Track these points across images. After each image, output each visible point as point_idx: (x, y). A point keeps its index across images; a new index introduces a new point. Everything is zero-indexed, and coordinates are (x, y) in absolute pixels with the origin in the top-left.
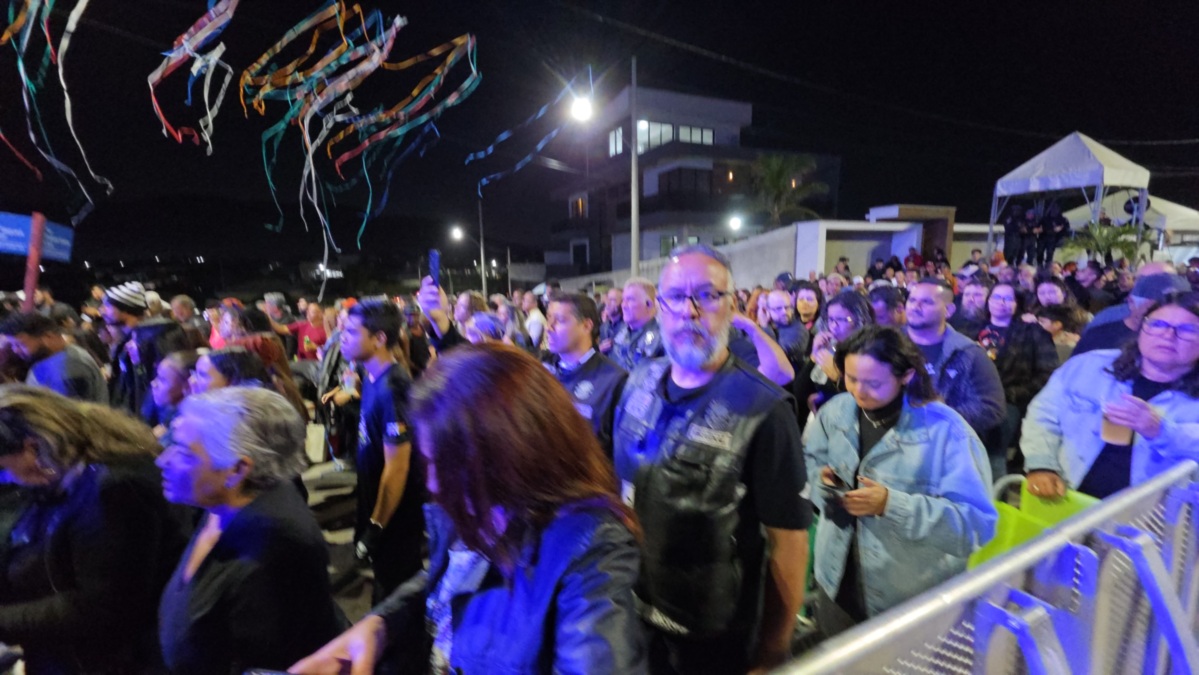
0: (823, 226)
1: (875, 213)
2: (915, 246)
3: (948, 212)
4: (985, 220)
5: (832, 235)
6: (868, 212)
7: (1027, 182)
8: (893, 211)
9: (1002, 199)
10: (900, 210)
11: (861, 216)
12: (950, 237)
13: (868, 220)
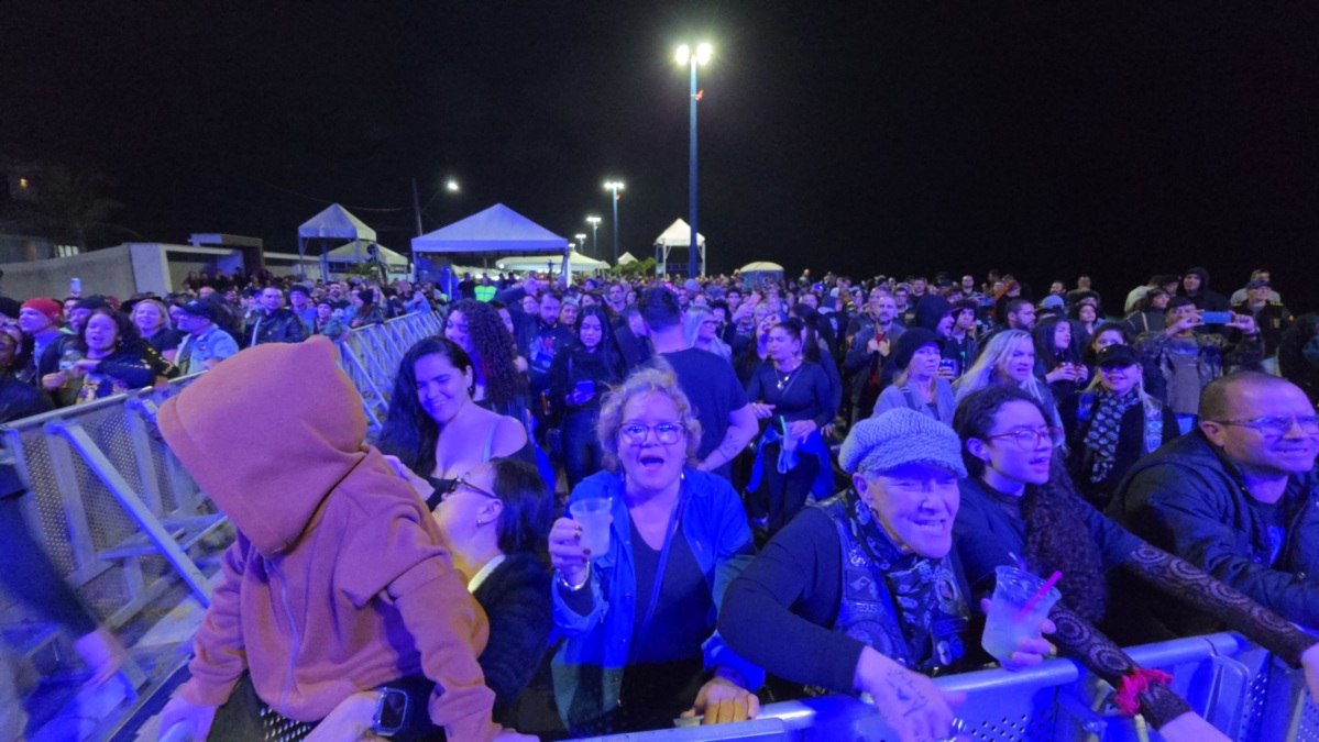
0: (163, 249)
1: (196, 238)
2: (239, 266)
3: (258, 242)
4: (297, 252)
5: (172, 256)
6: (190, 237)
7: (317, 231)
8: (217, 238)
9: (305, 239)
10: (223, 239)
11: (184, 242)
12: (263, 262)
13: (191, 244)
